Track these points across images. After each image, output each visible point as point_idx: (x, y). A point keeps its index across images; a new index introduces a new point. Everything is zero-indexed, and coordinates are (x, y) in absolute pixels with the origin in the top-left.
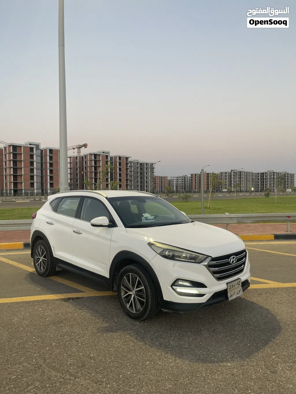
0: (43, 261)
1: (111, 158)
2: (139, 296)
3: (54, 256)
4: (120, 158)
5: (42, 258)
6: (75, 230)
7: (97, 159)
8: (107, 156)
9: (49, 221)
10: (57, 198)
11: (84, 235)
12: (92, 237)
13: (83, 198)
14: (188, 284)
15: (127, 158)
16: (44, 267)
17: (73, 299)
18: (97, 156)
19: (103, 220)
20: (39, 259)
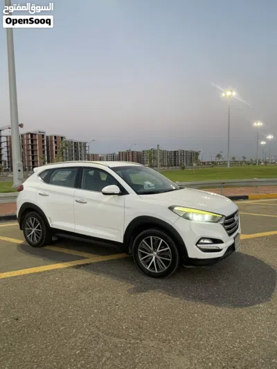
0: (36, 232)
1: (47, 137)
2: (161, 256)
3: (51, 226)
4: (55, 137)
5: (34, 230)
6: (78, 199)
7: (34, 138)
8: (43, 136)
9: (42, 192)
10: (46, 170)
11: (89, 204)
12: (101, 206)
13: (80, 169)
14: (208, 242)
15: (62, 138)
16: (37, 238)
17: (83, 265)
18: (34, 136)
19: (114, 188)
20: (32, 231)
